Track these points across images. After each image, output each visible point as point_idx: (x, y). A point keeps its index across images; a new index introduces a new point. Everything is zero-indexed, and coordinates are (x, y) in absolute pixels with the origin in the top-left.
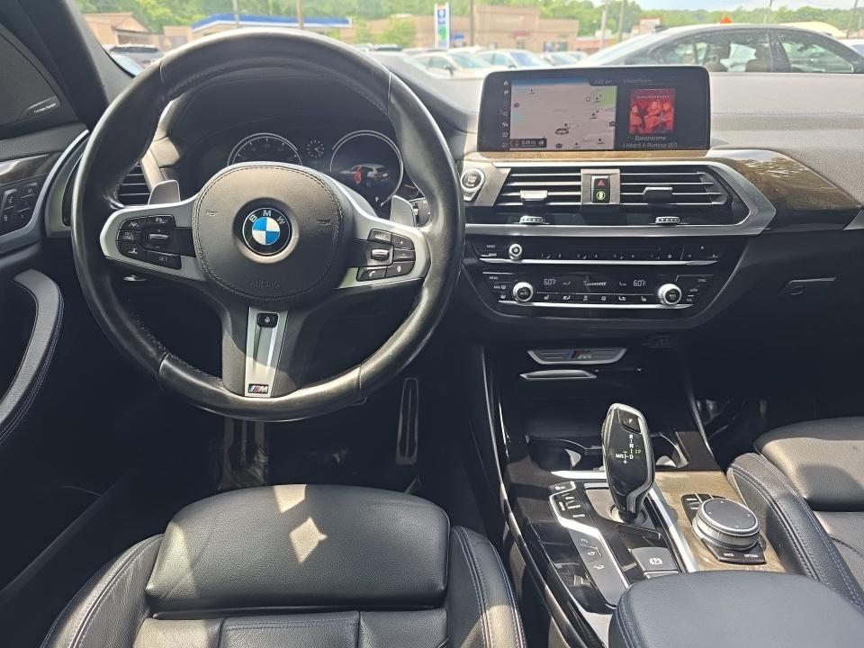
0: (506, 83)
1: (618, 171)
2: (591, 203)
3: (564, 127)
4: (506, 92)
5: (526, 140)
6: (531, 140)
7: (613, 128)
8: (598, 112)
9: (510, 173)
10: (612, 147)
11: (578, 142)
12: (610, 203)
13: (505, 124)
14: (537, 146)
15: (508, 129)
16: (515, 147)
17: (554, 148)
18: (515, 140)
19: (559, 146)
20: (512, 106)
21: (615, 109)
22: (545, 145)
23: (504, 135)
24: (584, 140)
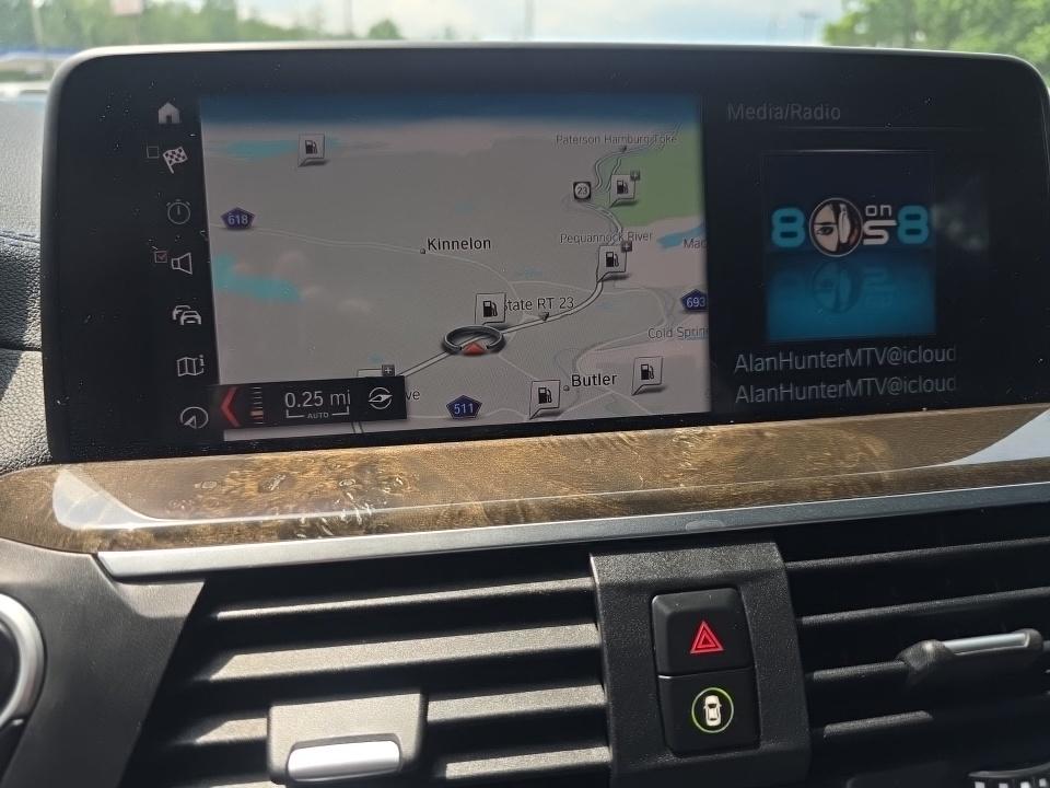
0: (167, 111)
1: (769, 556)
2: (669, 759)
3: (482, 321)
4: (174, 157)
5: (299, 387)
6: (328, 386)
7: (698, 321)
8: (627, 248)
9: (204, 605)
10: (700, 405)
11: (553, 388)
12: (767, 746)
13: (183, 315)
14: (362, 413)
15: (203, 339)
16: (248, 423)
17: (442, 420)
18: (245, 393)
19: (465, 407)
20: (215, 224)
21: (700, 238)
22: (398, 410)
23: (189, 366)
24: (577, 380)
